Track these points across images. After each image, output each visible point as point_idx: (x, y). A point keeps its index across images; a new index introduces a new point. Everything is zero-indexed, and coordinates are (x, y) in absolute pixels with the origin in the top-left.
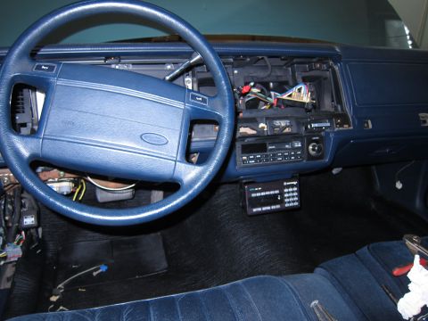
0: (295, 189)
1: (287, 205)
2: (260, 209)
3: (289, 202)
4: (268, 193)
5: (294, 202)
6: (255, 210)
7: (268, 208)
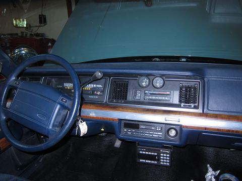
0: (168, 155)
1: (162, 163)
2: (144, 161)
3: (163, 162)
4: (150, 153)
5: (166, 162)
6: (141, 160)
7: (150, 162)
